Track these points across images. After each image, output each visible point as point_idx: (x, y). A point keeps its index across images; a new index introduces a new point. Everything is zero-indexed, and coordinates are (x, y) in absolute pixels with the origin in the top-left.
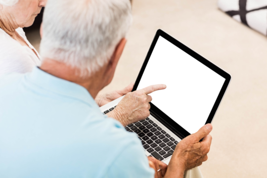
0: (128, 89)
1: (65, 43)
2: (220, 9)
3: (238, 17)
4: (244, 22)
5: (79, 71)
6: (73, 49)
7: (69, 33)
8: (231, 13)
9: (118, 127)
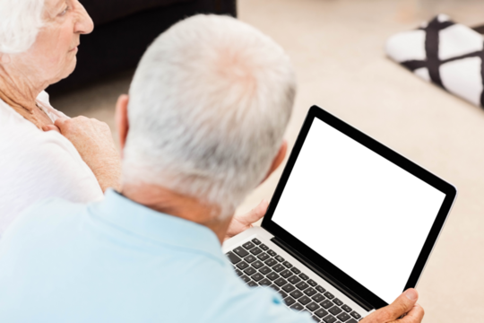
0: (258, 212)
1: (207, 166)
2: (390, 58)
3: (423, 73)
4: (436, 80)
5: (219, 210)
6: (221, 176)
7: (220, 149)
8: (411, 65)
9: (276, 302)
